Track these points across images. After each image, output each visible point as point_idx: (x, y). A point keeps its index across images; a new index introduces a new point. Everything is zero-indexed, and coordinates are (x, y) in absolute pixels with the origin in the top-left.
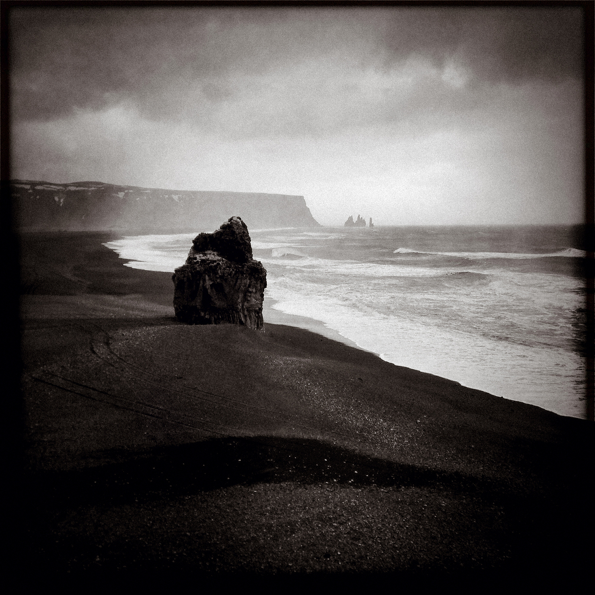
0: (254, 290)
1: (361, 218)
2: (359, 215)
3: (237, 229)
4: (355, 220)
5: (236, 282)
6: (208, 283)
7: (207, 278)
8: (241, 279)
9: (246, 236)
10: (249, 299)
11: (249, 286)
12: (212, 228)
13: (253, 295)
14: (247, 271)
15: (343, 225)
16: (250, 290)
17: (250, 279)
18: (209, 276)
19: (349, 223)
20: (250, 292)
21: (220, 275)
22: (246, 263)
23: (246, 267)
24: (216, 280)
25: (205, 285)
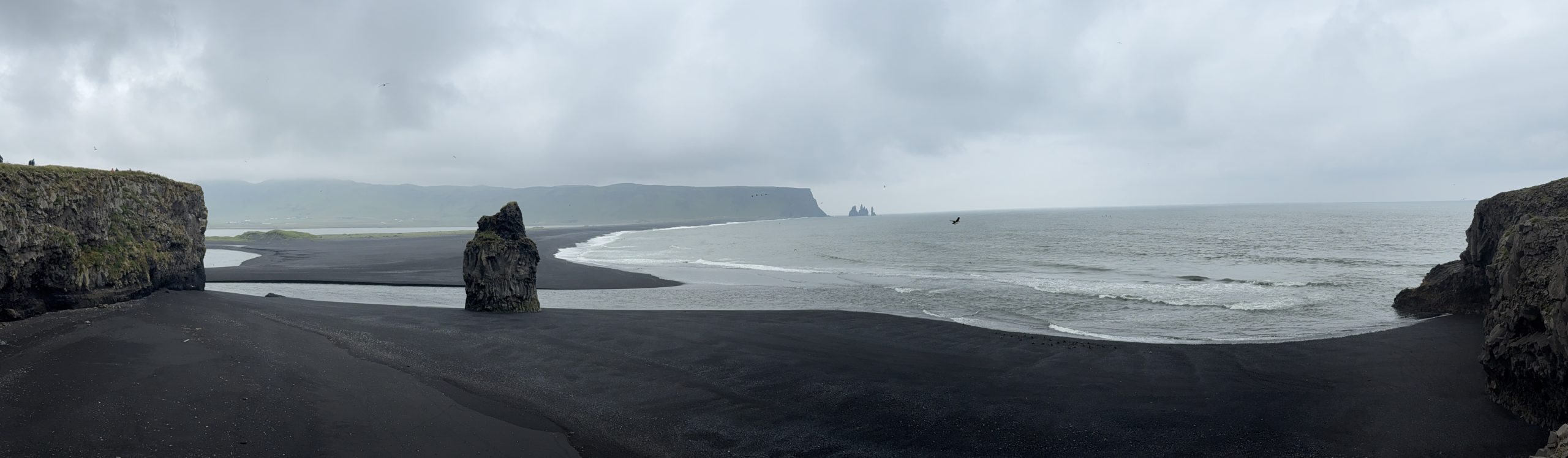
0: (524, 263)
1: (863, 207)
2: (862, 205)
3: (513, 210)
4: (858, 209)
6: (484, 257)
7: (483, 251)
8: (513, 253)
10: (518, 270)
11: (519, 259)
12: (493, 211)
13: (522, 266)
14: (518, 247)
15: (848, 214)
16: (520, 263)
17: (521, 254)
18: (485, 250)
19: (853, 212)
20: (520, 265)
21: (494, 249)
22: (518, 240)
23: (517, 243)
24: (491, 254)
25: (481, 258)
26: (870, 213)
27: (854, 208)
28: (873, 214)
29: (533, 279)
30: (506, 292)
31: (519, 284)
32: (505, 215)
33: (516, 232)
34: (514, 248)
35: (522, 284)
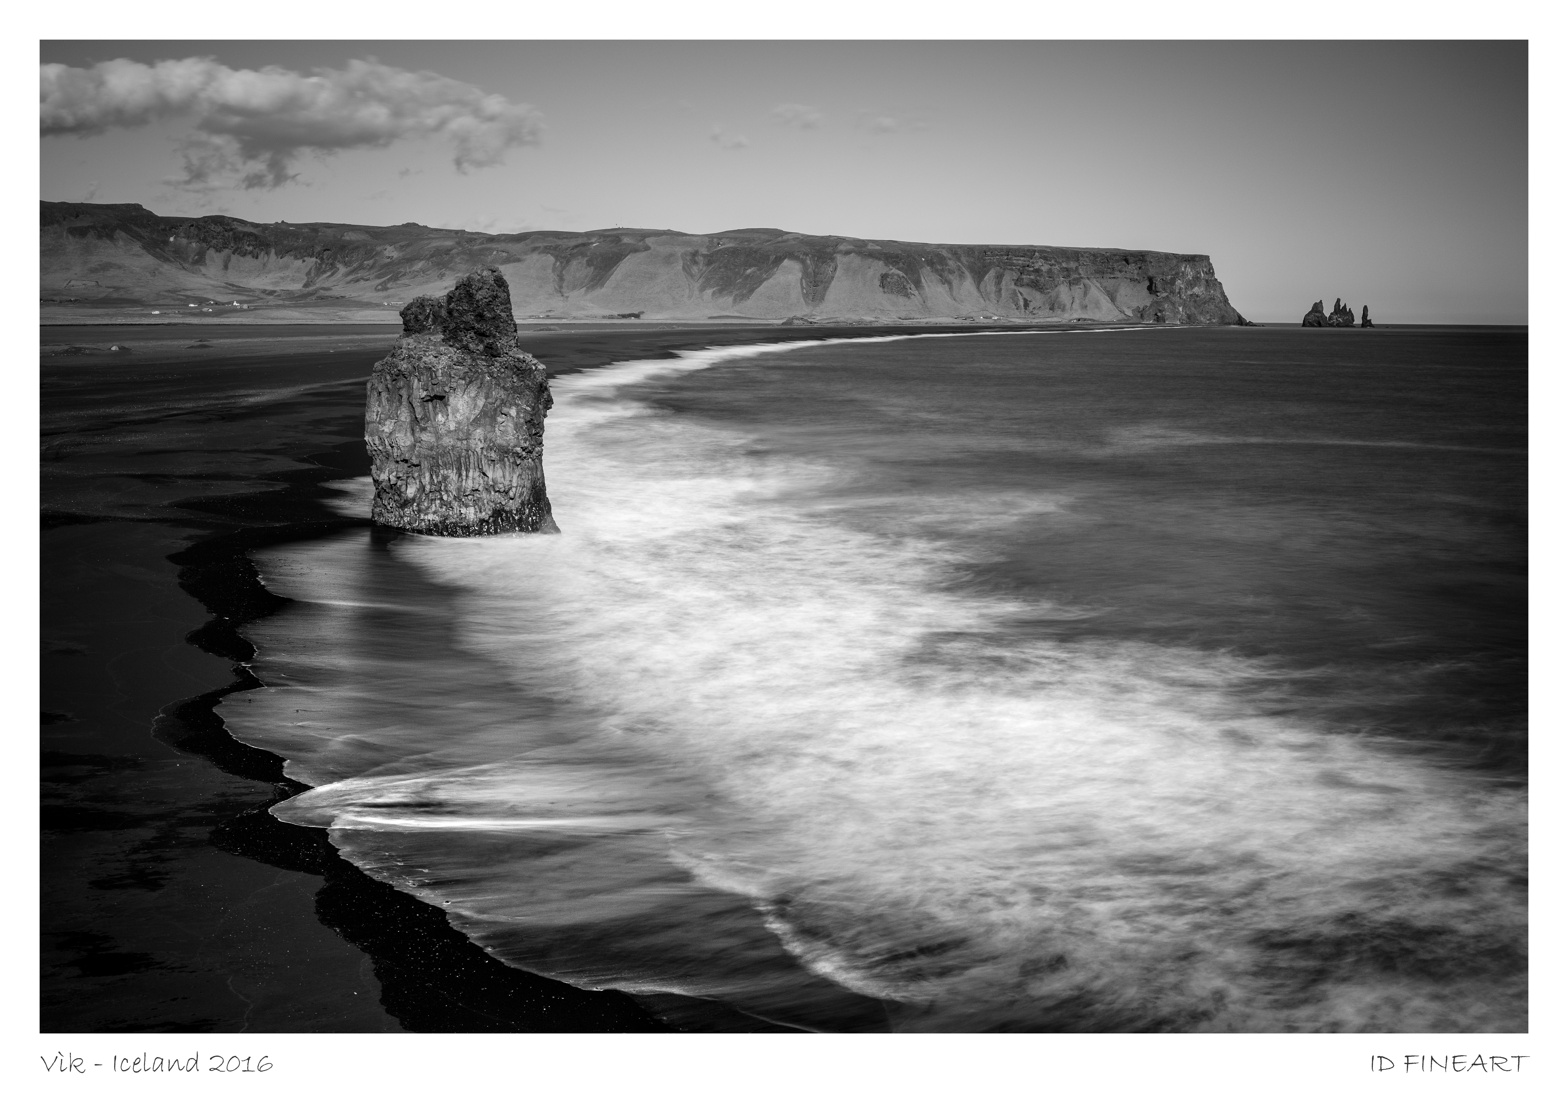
0: (514, 412)
1: (1342, 305)
2: (1339, 300)
4: (1328, 311)
6: (417, 395)
7: (416, 383)
10: (500, 428)
11: (504, 403)
13: (510, 420)
14: (500, 373)
15: (1302, 322)
16: (505, 410)
17: (506, 390)
18: (419, 380)
19: (1315, 317)
20: (505, 415)
21: (440, 378)
22: (499, 357)
23: (498, 365)
24: (433, 389)
25: (410, 399)
26: (1358, 320)
27: (1317, 308)
28: (1366, 322)
29: (538, 449)
30: (470, 481)
31: (502, 460)
32: (470, 296)
33: (494, 336)
35: (509, 460)
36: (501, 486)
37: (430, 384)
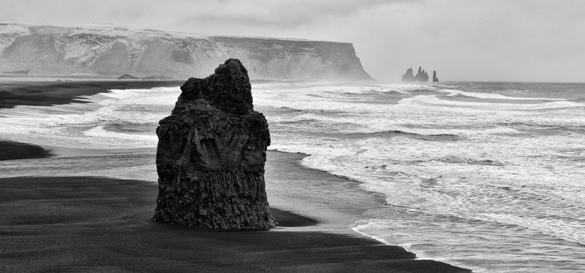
0: (254, 148)
1: (422, 70)
2: (420, 68)
3: (235, 73)
4: (415, 72)
5: (232, 137)
7: (196, 131)
8: (239, 134)
9: (246, 83)
10: (247, 158)
11: (248, 142)
13: (252, 153)
14: (246, 124)
16: (249, 147)
17: (249, 134)
18: (198, 129)
20: (249, 150)
21: (212, 128)
22: (245, 115)
23: (245, 119)
24: (207, 135)
25: (193, 141)
27: (410, 71)
30: (229, 191)
31: (248, 177)
33: (242, 102)
34: (240, 126)
35: (252, 177)
36: (247, 193)
37: (205, 131)
